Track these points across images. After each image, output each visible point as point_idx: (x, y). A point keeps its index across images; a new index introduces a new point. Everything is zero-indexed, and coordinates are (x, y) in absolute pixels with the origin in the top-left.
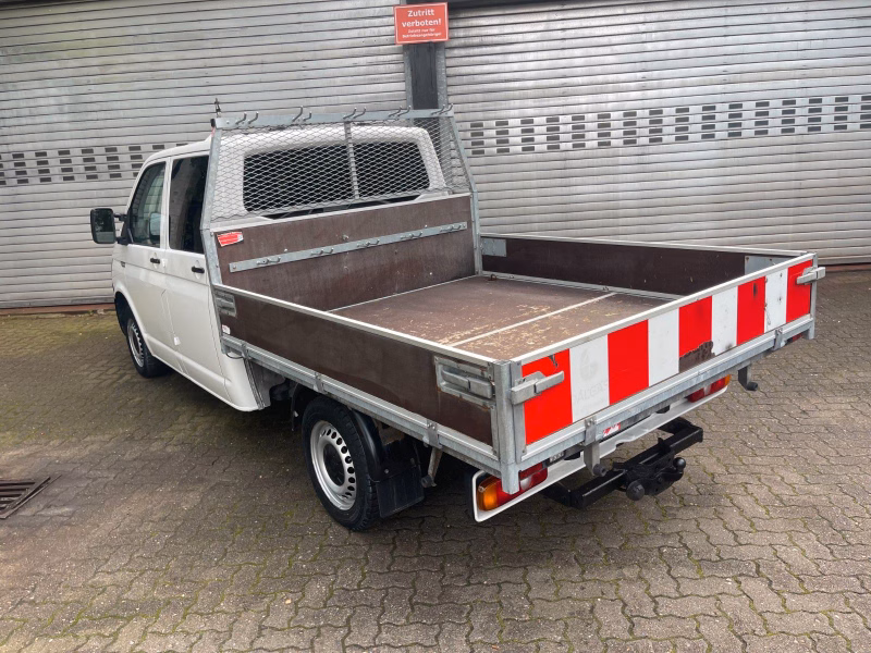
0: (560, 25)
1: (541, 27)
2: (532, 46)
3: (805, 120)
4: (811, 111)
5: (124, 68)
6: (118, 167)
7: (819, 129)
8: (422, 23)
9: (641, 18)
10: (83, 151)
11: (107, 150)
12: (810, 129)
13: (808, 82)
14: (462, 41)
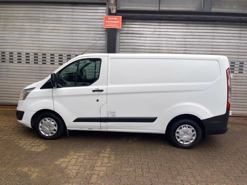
0: (158, 30)
1: (152, 30)
2: (149, 36)
3: (238, 69)
4: (240, 66)
5: (11, 27)
6: (4, 59)
7: (242, 72)
8: (113, 22)
9: (185, 30)
11: (2, 53)
12: (239, 72)
13: (240, 57)
14: (126, 32)
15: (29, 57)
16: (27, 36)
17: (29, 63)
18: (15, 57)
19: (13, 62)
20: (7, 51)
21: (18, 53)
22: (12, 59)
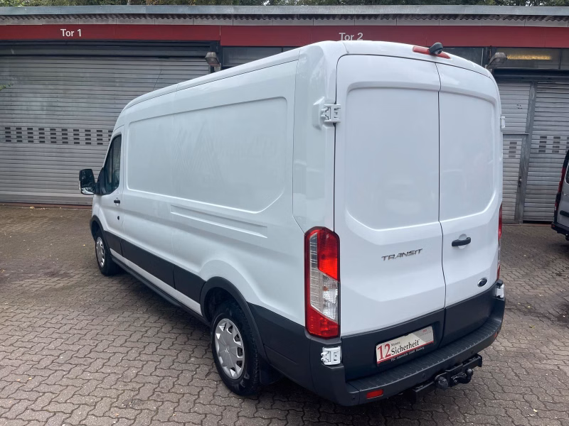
5: (75, 92)
6: (66, 138)
10: (51, 130)
11: (63, 130)
15: (102, 135)
16: (97, 106)
17: (102, 144)
18: (82, 136)
19: (79, 143)
20: (70, 128)
21: (86, 131)
22: (78, 139)
